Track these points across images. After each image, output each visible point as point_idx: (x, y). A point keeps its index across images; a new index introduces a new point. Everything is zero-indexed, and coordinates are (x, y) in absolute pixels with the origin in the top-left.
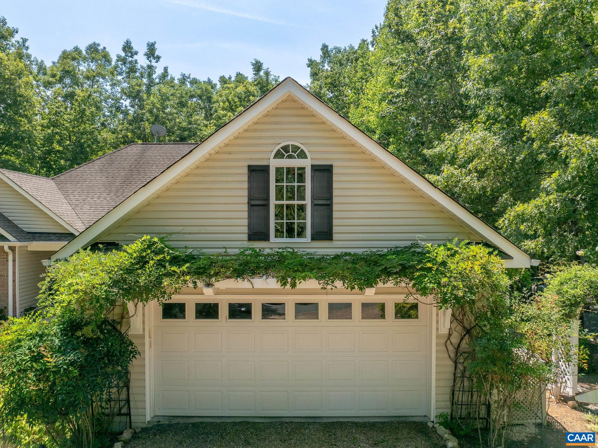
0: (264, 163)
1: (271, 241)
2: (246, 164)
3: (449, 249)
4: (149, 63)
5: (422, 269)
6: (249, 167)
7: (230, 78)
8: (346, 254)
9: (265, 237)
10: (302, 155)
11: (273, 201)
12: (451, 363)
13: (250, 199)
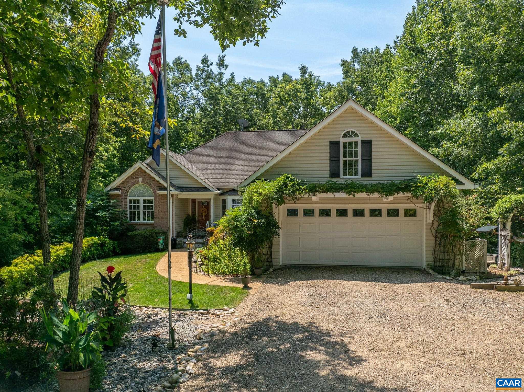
0: (338, 140)
1: (341, 177)
2: (329, 141)
3: (429, 178)
4: (220, 71)
5: (415, 187)
6: (330, 142)
7: (278, 77)
8: (379, 183)
9: (338, 176)
10: (357, 135)
11: (342, 159)
12: (433, 238)
13: (331, 157)
